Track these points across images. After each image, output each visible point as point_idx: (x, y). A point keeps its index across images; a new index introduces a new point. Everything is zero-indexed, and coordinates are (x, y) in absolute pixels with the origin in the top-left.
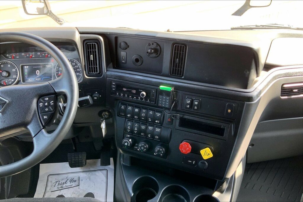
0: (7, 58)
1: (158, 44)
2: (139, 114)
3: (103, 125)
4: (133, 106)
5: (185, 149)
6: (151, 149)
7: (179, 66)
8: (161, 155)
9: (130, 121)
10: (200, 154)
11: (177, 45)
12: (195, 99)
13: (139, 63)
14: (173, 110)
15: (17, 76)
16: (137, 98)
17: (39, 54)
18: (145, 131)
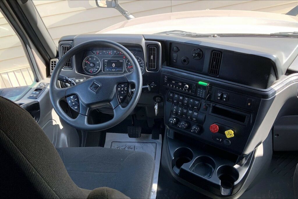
0: (94, 53)
1: (201, 50)
2: (182, 101)
3: (156, 107)
4: (179, 95)
5: (214, 129)
6: (189, 127)
7: (215, 67)
8: (196, 132)
9: (176, 105)
10: (225, 134)
11: (215, 52)
12: (225, 94)
13: (186, 63)
14: (207, 100)
15: (100, 67)
16: (182, 89)
17: (115, 52)
18: (186, 114)
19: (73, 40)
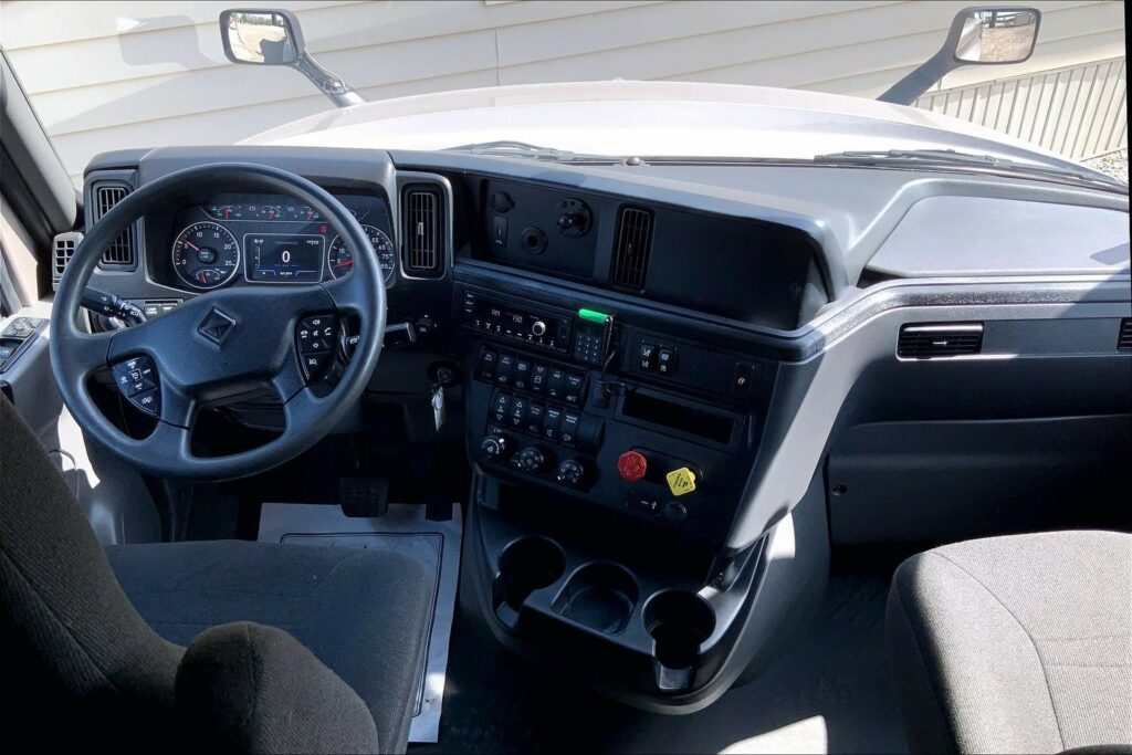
0: (213, 214)
1: (585, 205)
2: (527, 377)
3: (437, 401)
4: (514, 356)
5: (631, 469)
6: (551, 465)
7: (634, 262)
8: (574, 480)
9: (505, 393)
10: (666, 483)
11: (631, 210)
12: (663, 348)
13: (536, 249)
14: (608, 371)
15: (235, 263)
16: (525, 336)
17: (291, 209)
18: (539, 421)
19: (136, 167)
